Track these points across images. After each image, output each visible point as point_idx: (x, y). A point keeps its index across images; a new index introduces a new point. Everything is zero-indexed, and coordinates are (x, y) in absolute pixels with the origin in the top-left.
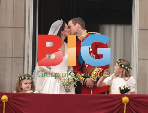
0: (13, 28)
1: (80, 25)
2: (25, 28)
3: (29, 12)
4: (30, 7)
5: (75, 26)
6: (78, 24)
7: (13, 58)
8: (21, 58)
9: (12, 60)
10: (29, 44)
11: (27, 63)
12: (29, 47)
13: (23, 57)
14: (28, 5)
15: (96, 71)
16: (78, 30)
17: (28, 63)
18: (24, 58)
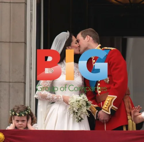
0: (10, 42)
1: (91, 38)
2: (25, 43)
3: (31, 21)
4: (31, 15)
5: (84, 39)
6: (89, 36)
7: (10, 82)
8: (21, 82)
9: (10, 86)
10: (31, 64)
11: (29, 90)
12: (31, 68)
13: (23, 81)
14: (30, 12)
15: (108, 100)
16: (89, 45)
17: (31, 89)
18: (25, 83)
